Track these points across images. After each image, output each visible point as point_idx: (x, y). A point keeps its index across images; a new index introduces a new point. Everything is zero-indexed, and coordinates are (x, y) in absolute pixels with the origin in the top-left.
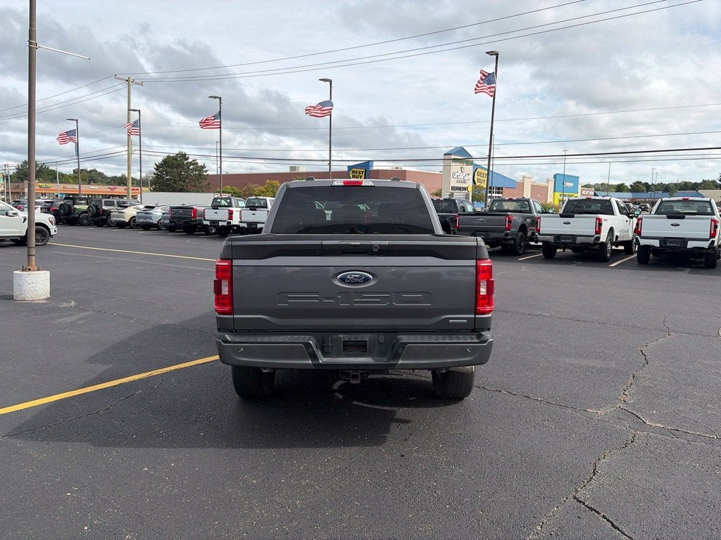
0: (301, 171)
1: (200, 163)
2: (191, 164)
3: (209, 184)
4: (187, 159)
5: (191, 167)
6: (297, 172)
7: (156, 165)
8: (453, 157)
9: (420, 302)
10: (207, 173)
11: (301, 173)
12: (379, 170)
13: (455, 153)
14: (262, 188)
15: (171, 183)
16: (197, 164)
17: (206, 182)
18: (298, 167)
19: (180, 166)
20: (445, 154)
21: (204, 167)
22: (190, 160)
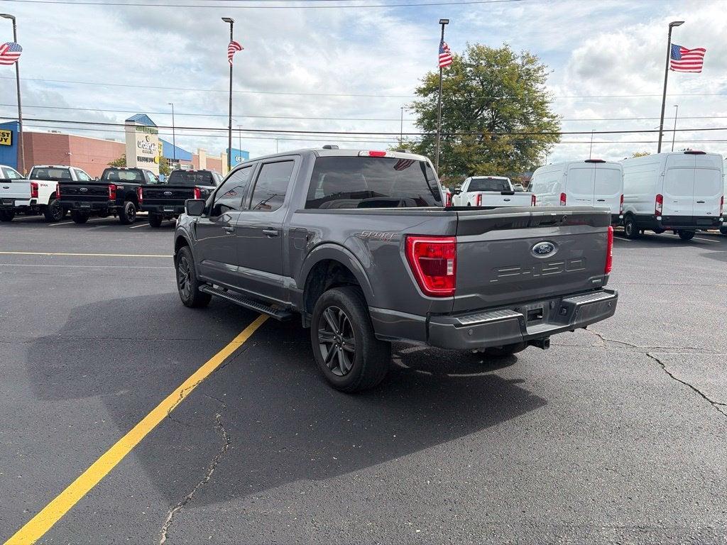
8: (136, 124)
9: (580, 267)
12: (31, 133)
13: (139, 120)
20: (127, 121)
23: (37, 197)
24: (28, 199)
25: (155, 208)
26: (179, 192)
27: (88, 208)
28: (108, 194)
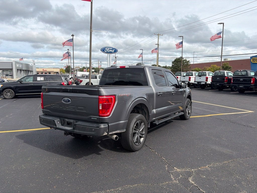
0: (229, 60)
1: (188, 60)
2: (184, 60)
3: (191, 67)
4: (183, 59)
5: (184, 62)
6: (227, 61)
7: (172, 62)
9: (83, 110)
10: (190, 63)
11: (228, 61)
14: (209, 68)
15: (177, 68)
16: (186, 60)
17: (189, 67)
18: (228, 59)
19: (180, 61)
21: (189, 61)
22: (184, 59)
23: (207, 81)
24: (204, 82)
25: (236, 86)
26: (245, 79)
27: (218, 85)
28: (224, 80)
